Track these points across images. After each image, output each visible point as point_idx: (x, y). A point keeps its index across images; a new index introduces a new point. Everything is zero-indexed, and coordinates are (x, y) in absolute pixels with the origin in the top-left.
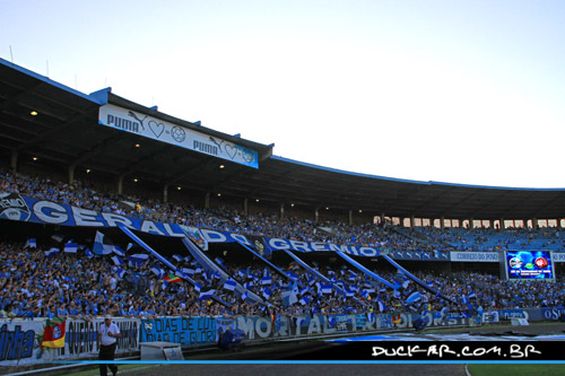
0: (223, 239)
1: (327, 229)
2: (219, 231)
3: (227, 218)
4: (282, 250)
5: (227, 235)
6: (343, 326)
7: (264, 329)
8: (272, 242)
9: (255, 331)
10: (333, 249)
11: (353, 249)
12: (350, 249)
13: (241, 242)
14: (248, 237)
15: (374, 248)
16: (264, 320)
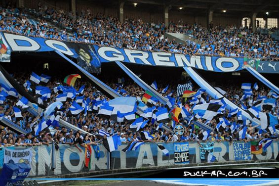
0: (35, 47)
1: (178, 35)
2: (31, 37)
3: (48, 20)
4: (114, 63)
5: (41, 41)
6: (183, 156)
7: (75, 162)
8: (102, 51)
9: (62, 164)
10: (181, 64)
11: (208, 60)
12: (203, 62)
13: (60, 51)
14: (70, 45)
15: (236, 58)
16: (75, 150)
